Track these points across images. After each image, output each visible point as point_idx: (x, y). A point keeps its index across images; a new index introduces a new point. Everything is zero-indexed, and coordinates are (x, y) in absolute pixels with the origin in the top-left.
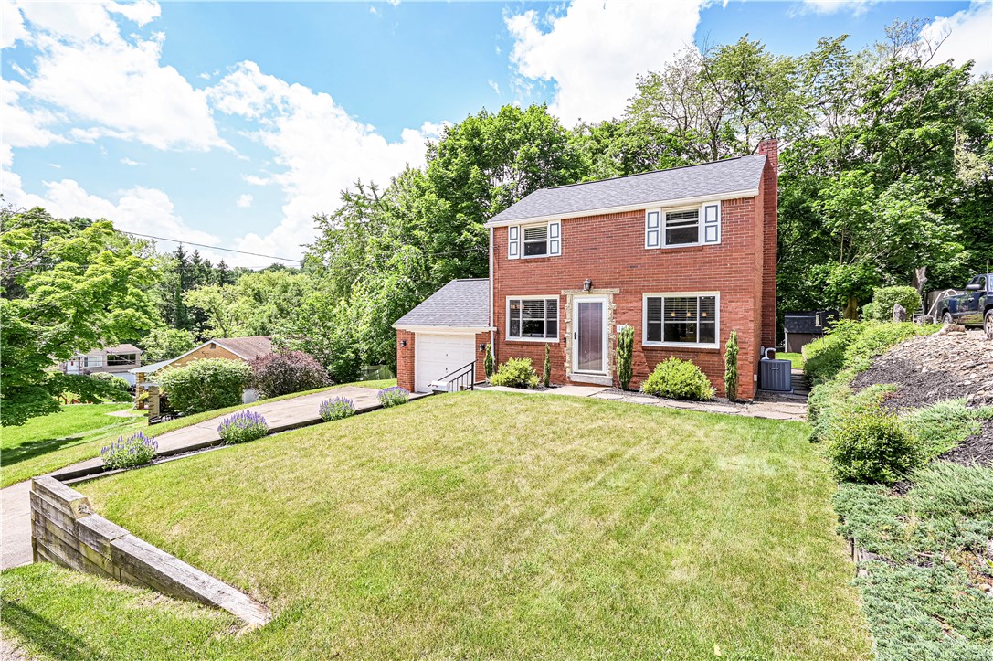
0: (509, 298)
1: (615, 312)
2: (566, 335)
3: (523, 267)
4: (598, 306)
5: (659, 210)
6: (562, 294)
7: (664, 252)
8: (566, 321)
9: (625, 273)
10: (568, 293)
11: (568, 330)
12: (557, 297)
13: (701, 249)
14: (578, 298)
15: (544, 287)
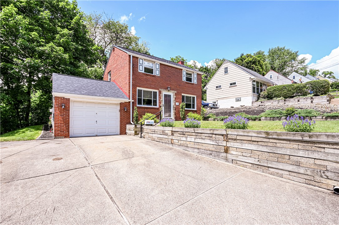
0: (138, 88)
1: (175, 98)
2: (161, 105)
3: (145, 77)
4: (170, 96)
5: (186, 71)
6: (160, 90)
7: (186, 83)
8: (161, 100)
9: (178, 87)
10: (162, 90)
11: (162, 103)
12: (157, 91)
13: (193, 84)
14: (164, 92)
15: (153, 86)
